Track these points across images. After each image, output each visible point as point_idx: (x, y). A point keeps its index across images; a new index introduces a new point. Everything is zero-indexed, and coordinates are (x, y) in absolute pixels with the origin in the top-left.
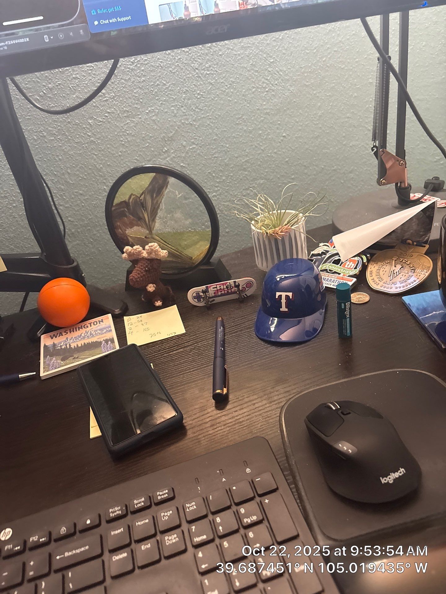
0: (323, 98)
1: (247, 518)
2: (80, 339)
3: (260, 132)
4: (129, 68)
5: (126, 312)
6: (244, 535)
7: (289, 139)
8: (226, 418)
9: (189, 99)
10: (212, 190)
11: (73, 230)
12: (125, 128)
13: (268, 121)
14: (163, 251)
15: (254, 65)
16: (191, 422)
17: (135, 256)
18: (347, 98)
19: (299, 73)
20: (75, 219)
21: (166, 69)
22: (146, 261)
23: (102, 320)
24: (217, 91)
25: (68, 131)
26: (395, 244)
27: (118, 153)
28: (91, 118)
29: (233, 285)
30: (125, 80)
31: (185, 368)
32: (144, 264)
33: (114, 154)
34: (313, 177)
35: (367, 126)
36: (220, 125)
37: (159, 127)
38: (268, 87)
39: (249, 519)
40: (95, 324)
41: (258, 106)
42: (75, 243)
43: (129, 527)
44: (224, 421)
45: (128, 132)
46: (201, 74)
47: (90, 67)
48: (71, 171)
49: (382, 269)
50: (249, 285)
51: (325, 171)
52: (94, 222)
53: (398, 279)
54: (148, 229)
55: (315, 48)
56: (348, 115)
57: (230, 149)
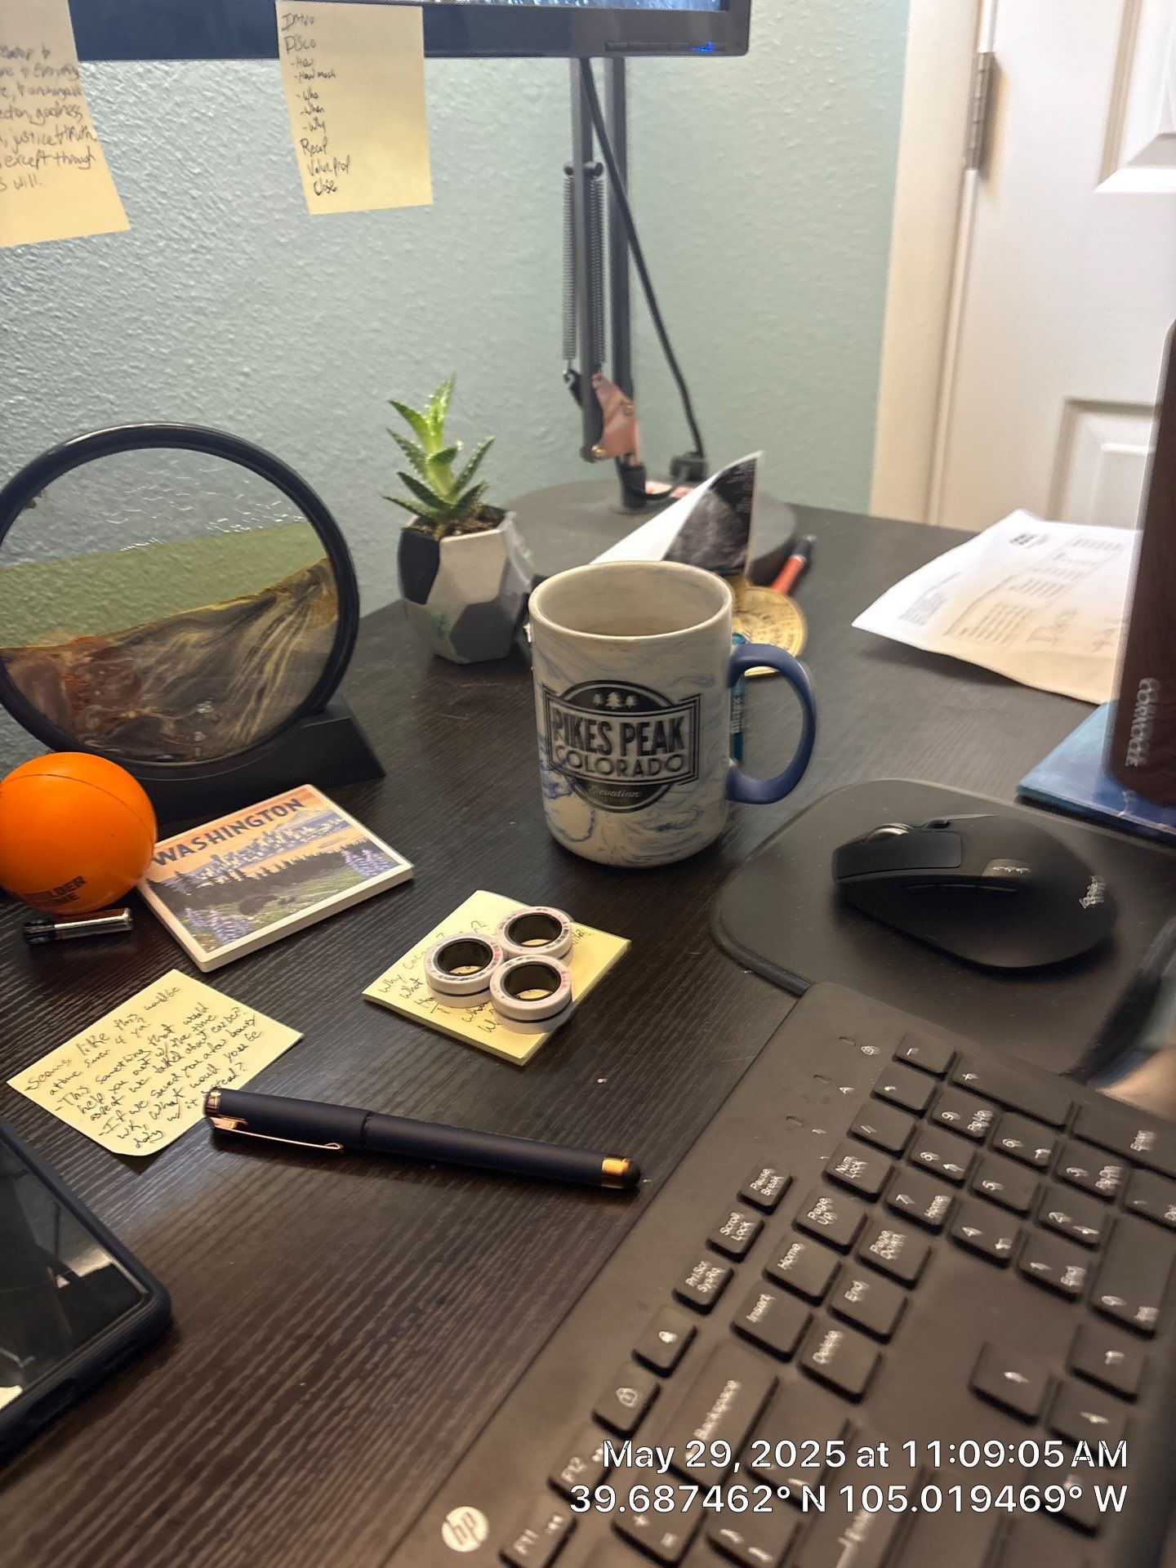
0: (319, 279)
3: (191, 361)
7: (259, 382)
13: (205, 333)
15: (155, 176)
19: (262, 212)
36: (85, 338)
38: (197, 238)
56: (375, 324)
57: (117, 406)
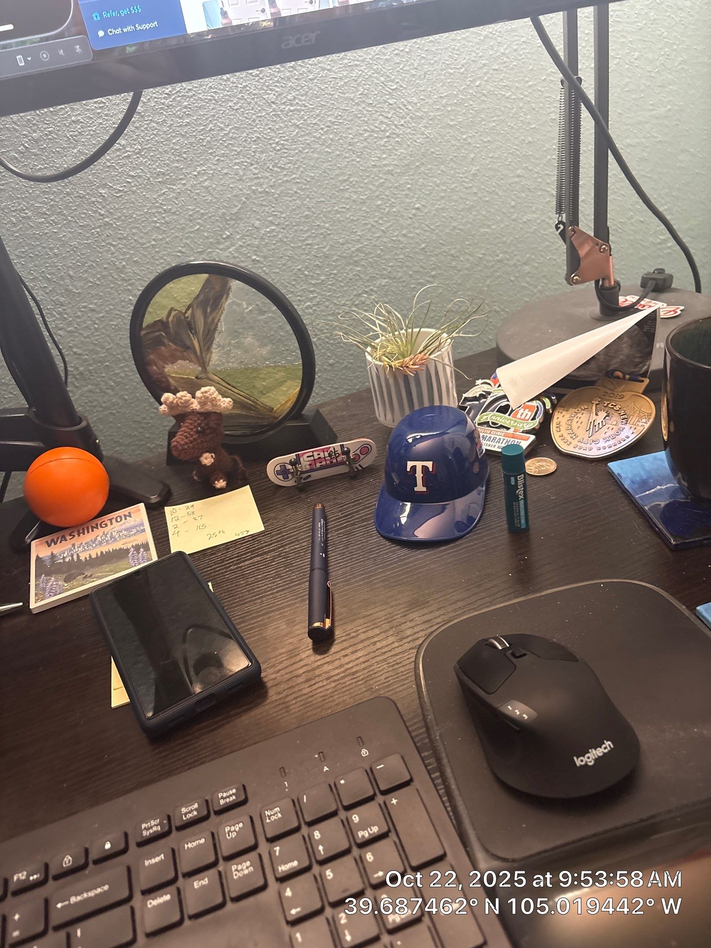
0: (478, 146)
1: (363, 831)
2: (94, 545)
3: (379, 202)
4: (163, 104)
5: (168, 499)
6: (358, 858)
7: (426, 213)
8: (330, 667)
9: (262, 152)
10: (304, 298)
11: (82, 369)
12: (160, 202)
13: (391, 185)
14: (225, 399)
15: (366, 96)
16: (273, 676)
17: (180, 408)
18: (517, 145)
19: (438, 107)
20: (84, 350)
21: (223, 104)
22: (198, 415)
23: (129, 513)
24: (307, 138)
25: (67, 207)
26: (595, 379)
27: (149, 242)
28: (104, 186)
29: (340, 452)
30: (157, 123)
31: (264, 588)
32: (195, 421)
33: (145, 244)
34: (466, 272)
35: (549, 189)
36: (313, 193)
37: (216, 198)
38: (391, 129)
39: (366, 831)
40: (119, 520)
41: (373, 161)
42: (85, 389)
43: (173, 851)
44: (326, 673)
45: (165, 208)
46: (281, 111)
47: (99, 103)
48: (74, 273)
49: (575, 420)
50: (365, 450)
51: (485, 263)
52: (115, 353)
53: (601, 435)
54: (200, 365)
55: (463, 66)
56: (519, 172)
57: (330, 230)
